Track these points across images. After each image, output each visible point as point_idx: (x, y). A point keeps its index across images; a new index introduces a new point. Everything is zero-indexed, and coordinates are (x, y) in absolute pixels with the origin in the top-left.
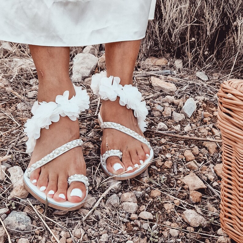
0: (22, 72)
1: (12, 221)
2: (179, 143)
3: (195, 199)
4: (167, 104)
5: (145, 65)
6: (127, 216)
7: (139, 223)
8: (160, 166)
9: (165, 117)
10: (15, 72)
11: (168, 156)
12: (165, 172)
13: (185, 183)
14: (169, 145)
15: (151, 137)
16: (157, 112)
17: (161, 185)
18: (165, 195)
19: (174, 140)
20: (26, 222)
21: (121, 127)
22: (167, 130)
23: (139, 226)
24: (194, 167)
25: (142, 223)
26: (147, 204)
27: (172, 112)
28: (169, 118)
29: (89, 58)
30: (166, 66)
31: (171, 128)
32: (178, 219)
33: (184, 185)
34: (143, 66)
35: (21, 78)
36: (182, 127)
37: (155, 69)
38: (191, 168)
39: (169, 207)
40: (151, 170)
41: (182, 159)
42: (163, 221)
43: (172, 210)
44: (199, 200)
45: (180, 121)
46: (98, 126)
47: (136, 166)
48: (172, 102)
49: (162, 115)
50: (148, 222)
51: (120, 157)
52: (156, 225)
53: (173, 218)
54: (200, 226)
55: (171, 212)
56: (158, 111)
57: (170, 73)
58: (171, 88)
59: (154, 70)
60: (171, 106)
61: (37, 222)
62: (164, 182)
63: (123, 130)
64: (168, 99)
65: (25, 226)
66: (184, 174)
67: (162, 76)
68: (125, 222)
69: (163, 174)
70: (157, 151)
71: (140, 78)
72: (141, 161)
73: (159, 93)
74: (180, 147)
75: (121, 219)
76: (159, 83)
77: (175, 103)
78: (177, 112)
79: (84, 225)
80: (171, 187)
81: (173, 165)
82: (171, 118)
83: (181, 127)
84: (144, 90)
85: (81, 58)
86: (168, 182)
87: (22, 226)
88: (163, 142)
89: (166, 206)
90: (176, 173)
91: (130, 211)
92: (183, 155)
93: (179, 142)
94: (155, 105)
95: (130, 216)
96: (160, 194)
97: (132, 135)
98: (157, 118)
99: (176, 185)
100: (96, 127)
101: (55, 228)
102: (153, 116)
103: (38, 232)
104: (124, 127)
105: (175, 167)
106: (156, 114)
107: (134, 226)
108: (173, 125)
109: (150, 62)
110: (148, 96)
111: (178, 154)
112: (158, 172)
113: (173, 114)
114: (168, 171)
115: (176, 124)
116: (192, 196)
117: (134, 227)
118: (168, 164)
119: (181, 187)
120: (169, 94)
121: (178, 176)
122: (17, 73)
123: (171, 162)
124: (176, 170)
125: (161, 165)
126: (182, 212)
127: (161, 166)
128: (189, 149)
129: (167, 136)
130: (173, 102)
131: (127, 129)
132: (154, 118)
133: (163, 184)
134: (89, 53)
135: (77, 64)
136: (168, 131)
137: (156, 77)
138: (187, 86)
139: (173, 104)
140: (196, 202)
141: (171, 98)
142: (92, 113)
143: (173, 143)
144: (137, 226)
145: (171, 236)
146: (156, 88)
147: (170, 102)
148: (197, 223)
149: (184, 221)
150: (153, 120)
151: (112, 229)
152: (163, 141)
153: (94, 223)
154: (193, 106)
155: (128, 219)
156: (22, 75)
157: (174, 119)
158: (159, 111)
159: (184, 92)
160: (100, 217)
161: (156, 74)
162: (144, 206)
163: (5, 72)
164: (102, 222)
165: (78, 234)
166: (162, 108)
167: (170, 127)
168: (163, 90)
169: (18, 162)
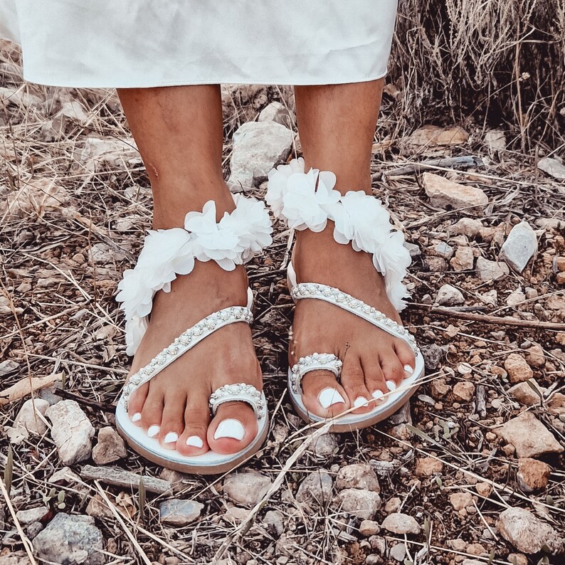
0: (105, 170)
1: (53, 541)
2: (493, 337)
3: (532, 480)
4: (462, 240)
5: (411, 146)
6: (350, 526)
7: (381, 543)
8: (441, 396)
9: (457, 271)
10: (90, 171)
11: (464, 368)
12: (456, 411)
13: (506, 438)
14: (466, 341)
15: (420, 321)
16: (436, 260)
17: (444, 445)
18: (453, 472)
19: (480, 328)
20: (88, 543)
21: (341, 295)
22: (463, 304)
23: (383, 552)
24: (530, 396)
25: (389, 545)
26: (406, 495)
27: (476, 259)
28: (467, 274)
29: (271, 133)
30: (464, 147)
31: (473, 299)
32: (486, 534)
33: (504, 443)
34: (405, 148)
35: (102, 184)
36: (502, 296)
37: (434, 155)
38: (522, 400)
39: (462, 502)
40: (419, 407)
41: (500, 377)
42: (446, 539)
43: (471, 509)
44: (541, 482)
45: (496, 282)
46: (287, 297)
47: (377, 394)
48: (476, 233)
49: (450, 267)
50: (406, 540)
51: (337, 372)
52: (425, 550)
53: (473, 531)
54: (544, 552)
55: (469, 514)
56: (439, 256)
57: (472, 164)
58: (474, 198)
59: (432, 158)
60: (472, 243)
61: (116, 541)
62: (452, 437)
63: (344, 305)
64: (465, 226)
65: (86, 553)
66: (504, 414)
67: (451, 170)
68: (344, 543)
69: (449, 416)
70: (435, 358)
71: (396, 178)
72: (390, 384)
73: (442, 212)
74: (496, 348)
75: (335, 532)
76: (444, 187)
77: (483, 235)
78: (489, 258)
79: (238, 550)
80: (469, 449)
81: (475, 394)
82: (473, 273)
83: (498, 297)
84: (407, 205)
85: (251, 134)
86: (462, 437)
87: (80, 553)
88: (452, 335)
89: (455, 500)
90: (484, 414)
91: (358, 512)
92: (503, 366)
93: (492, 333)
94: (433, 241)
95: (358, 526)
96: (441, 467)
97: (370, 318)
98: (436, 274)
99: (483, 445)
100: (282, 299)
101: (163, 558)
102: (427, 270)
104: (349, 296)
105: (481, 397)
106: (435, 263)
107: (368, 551)
108: (479, 292)
109: (422, 137)
110: (416, 220)
111: (489, 364)
112: (437, 410)
113: (478, 264)
114: (464, 407)
115: (487, 288)
116: (523, 471)
117: (367, 555)
118: (463, 390)
119: (495, 450)
120: (468, 214)
121: (489, 421)
122: (93, 173)
123: (472, 385)
124: (482, 406)
125: (444, 392)
126: (498, 515)
127: (445, 396)
128: (519, 352)
129: (462, 318)
130: (479, 233)
131: (354, 301)
132: (428, 274)
133: (448, 443)
134: (274, 120)
135: (242, 147)
136: (466, 306)
137: (438, 174)
138: (516, 194)
139: (478, 238)
140: (535, 489)
141: (474, 225)
142: (274, 265)
143: (478, 336)
144: (376, 551)
146: (436, 200)
147: (470, 235)
148: (536, 542)
149: (502, 539)
150: (427, 279)
151: (312, 561)
152: (451, 331)
153: (264, 543)
154: (530, 242)
155: (354, 533)
156: (105, 178)
157: (482, 276)
158: (441, 256)
159: (507, 209)
160: (280, 529)
161: (437, 166)
162: (397, 500)
163: (67, 171)
164: (285, 543)
166: (451, 249)
167: (471, 298)
168: (453, 206)
169: (80, 391)
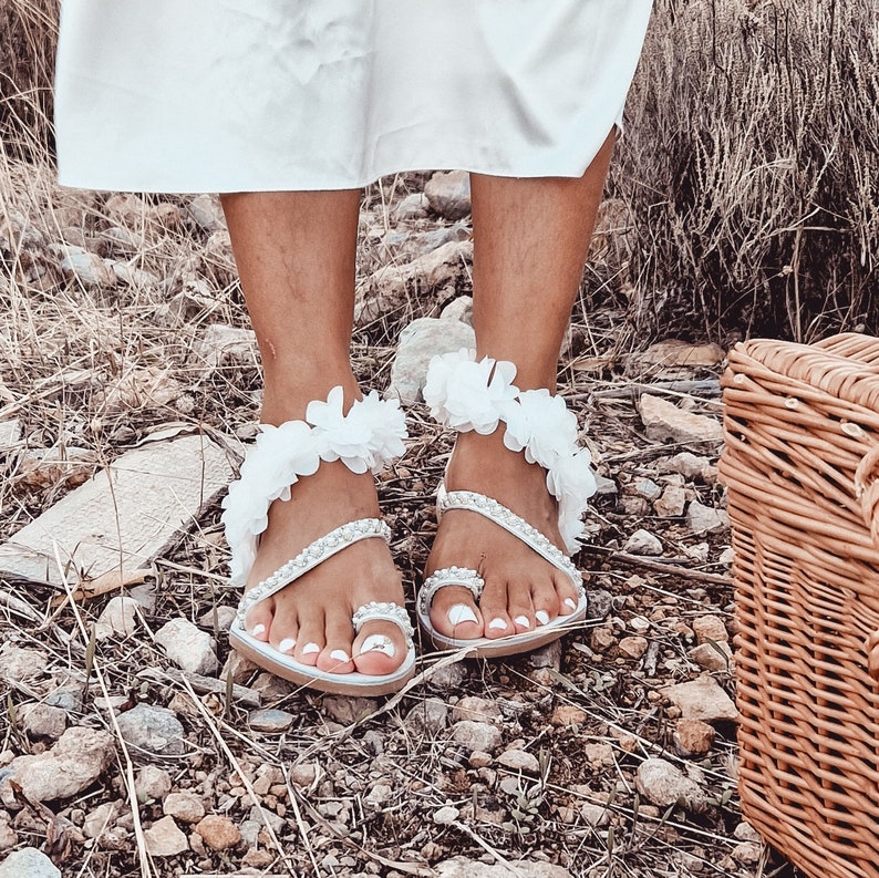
0: (230, 365)
1: (131, 724)
2: (689, 595)
3: (691, 742)
4: (677, 480)
5: (641, 364)
6: (459, 755)
7: (491, 776)
8: (602, 649)
9: (661, 517)
10: (211, 366)
11: (639, 623)
12: (617, 667)
13: (672, 700)
14: (652, 596)
15: (598, 567)
16: (635, 500)
17: (594, 697)
18: (597, 724)
19: (677, 583)
20: (168, 732)
22: (659, 555)
23: (491, 783)
24: (715, 660)
25: (500, 778)
26: (533, 739)
27: (687, 504)
28: (674, 522)
29: (450, 334)
30: (715, 370)
31: (676, 551)
32: (620, 786)
33: (669, 704)
34: (633, 367)
35: (224, 383)
36: (715, 550)
37: (670, 377)
38: (705, 665)
39: (599, 754)
40: (572, 655)
41: (682, 636)
42: (569, 783)
43: (608, 761)
44: (701, 745)
45: (710, 534)
46: (433, 525)
48: (697, 473)
49: (654, 512)
50: (520, 775)
51: (476, 592)
52: (540, 785)
53: (605, 783)
54: (679, 806)
55: (604, 765)
56: (639, 496)
57: (718, 391)
58: (703, 430)
59: (666, 381)
60: (688, 485)
61: (198, 736)
62: (604, 691)
64: (683, 463)
65: (164, 741)
66: (677, 677)
67: (688, 395)
68: (449, 769)
69: (607, 670)
70: (603, 607)
71: (610, 401)
73: (658, 445)
74: (689, 607)
76: (664, 413)
77: (704, 475)
78: (706, 504)
79: (329, 761)
80: (621, 704)
81: (646, 652)
82: (682, 521)
83: (709, 552)
84: (614, 435)
85: (422, 334)
86: (618, 693)
87: (158, 740)
88: (633, 586)
89: (590, 750)
90: (652, 672)
91: (471, 743)
92: (691, 627)
93: (689, 591)
94: (637, 479)
95: (468, 755)
96: (583, 719)
98: (632, 517)
99: (641, 704)
100: (426, 527)
101: (246, 756)
102: (622, 512)
103: (197, 761)
105: (652, 655)
106: (632, 505)
107: (473, 780)
108: (684, 544)
109: (659, 354)
110: (621, 453)
111: (674, 622)
112: (594, 662)
113: (689, 510)
114: (629, 664)
115: (697, 539)
116: (681, 731)
117: (472, 783)
118: (629, 646)
119: (654, 710)
120: (694, 450)
121: (656, 680)
122: (214, 367)
123: (645, 641)
124: (651, 662)
125: (607, 644)
126: (636, 769)
127: (608, 649)
128: (718, 615)
129: (651, 569)
130: (700, 474)
132: (623, 517)
133: (598, 696)
134: (461, 319)
135: (409, 349)
136: (662, 557)
137: (670, 400)
139: (698, 479)
140: (693, 752)
141: (701, 464)
142: (424, 491)
143: (670, 591)
144: (484, 781)
145: (582, 822)
146: (653, 430)
147: (689, 475)
148: (671, 793)
149: (637, 792)
150: (619, 522)
151: (409, 779)
152: (634, 581)
153: (360, 759)
155: (463, 762)
156: (229, 375)
157: (693, 526)
158: (643, 497)
160: (379, 748)
161: (670, 389)
162: (522, 742)
163: (182, 364)
164: (382, 761)
165: (305, 774)
166: (658, 489)
167: (672, 549)
168: (676, 439)
169: (174, 596)
